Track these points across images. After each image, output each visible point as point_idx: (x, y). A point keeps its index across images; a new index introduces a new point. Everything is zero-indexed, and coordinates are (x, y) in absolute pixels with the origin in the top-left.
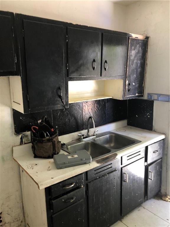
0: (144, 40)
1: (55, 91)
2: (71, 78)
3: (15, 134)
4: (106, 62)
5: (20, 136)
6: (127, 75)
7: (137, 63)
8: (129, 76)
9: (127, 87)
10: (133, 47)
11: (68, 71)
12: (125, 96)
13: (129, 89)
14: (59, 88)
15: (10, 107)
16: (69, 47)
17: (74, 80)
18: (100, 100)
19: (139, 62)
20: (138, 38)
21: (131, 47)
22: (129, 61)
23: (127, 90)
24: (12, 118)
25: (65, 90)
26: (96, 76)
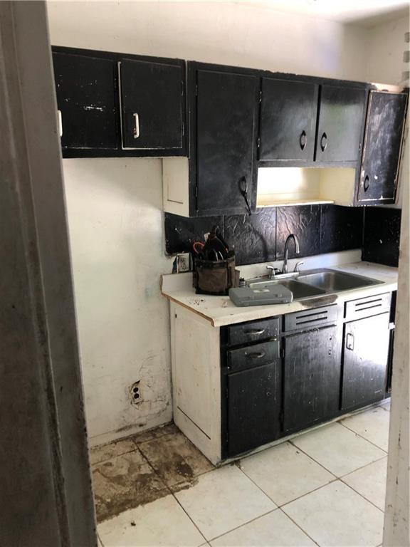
0: (399, 95)
1: (236, 183)
2: (263, 162)
3: (166, 255)
4: (324, 135)
5: (173, 259)
6: (363, 160)
7: (384, 139)
8: (368, 163)
9: (363, 183)
10: (377, 109)
11: (258, 151)
12: (358, 200)
13: (366, 186)
14: (243, 179)
15: (160, 209)
16: (263, 110)
17: (267, 166)
18: (310, 206)
19: (388, 136)
20: (387, 91)
21: (374, 107)
22: (369, 134)
23: (362, 187)
24: (162, 227)
25: (251, 183)
26: (305, 160)
